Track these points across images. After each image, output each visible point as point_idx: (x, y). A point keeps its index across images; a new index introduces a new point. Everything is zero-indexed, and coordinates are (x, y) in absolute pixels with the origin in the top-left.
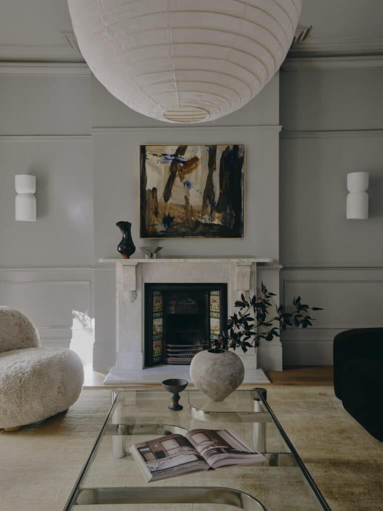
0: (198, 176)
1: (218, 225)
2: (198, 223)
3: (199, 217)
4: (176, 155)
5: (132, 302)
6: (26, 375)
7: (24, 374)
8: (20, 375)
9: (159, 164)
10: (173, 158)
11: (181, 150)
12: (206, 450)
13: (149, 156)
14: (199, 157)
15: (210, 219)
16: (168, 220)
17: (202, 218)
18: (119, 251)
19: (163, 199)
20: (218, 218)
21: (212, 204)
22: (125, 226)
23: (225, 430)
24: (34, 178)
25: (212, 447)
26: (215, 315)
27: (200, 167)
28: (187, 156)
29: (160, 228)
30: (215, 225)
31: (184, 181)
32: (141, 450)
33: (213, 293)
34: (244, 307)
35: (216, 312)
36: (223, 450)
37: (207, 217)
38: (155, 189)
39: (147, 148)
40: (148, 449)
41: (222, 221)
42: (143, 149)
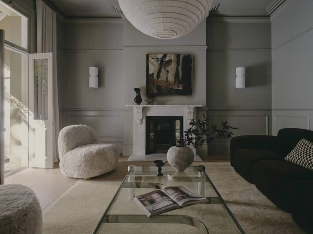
0: (172, 68)
1: (181, 90)
2: (172, 89)
3: (173, 86)
4: (162, 59)
5: (141, 124)
6: (93, 154)
7: (92, 154)
8: (91, 154)
9: (154, 63)
10: (161, 60)
11: (165, 56)
12: (176, 197)
13: (150, 59)
14: (173, 59)
15: (177, 87)
16: (159, 88)
17: (174, 87)
18: (135, 101)
19: (156, 78)
20: (181, 86)
21: (178, 80)
22: (137, 90)
23: (182, 187)
24: (98, 68)
25: (179, 196)
26: (178, 131)
27: (173, 64)
28: (167, 59)
29: (155, 91)
30: (180, 90)
31: (166, 70)
32: (141, 200)
33: (177, 121)
34: (194, 125)
35: (178, 130)
36: (186, 197)
37: (176, 86)
38: (153, 74)
39: (149, 55)
40: (144, 199)
41: (182, 88)
42: (147, 56)
